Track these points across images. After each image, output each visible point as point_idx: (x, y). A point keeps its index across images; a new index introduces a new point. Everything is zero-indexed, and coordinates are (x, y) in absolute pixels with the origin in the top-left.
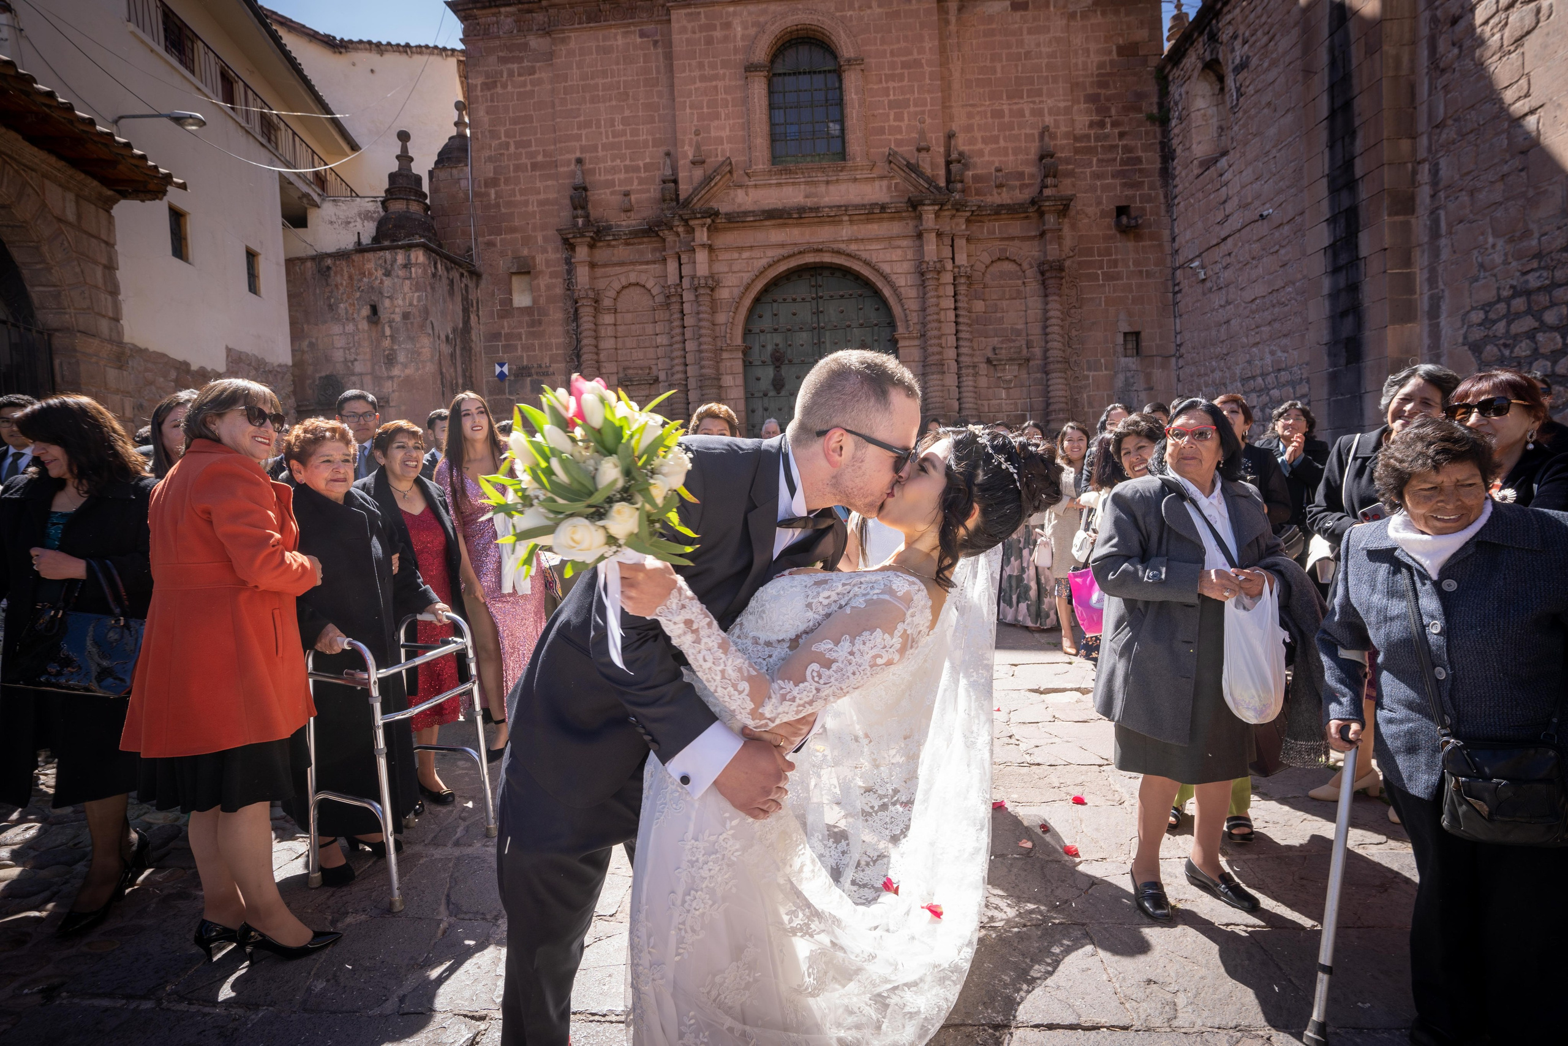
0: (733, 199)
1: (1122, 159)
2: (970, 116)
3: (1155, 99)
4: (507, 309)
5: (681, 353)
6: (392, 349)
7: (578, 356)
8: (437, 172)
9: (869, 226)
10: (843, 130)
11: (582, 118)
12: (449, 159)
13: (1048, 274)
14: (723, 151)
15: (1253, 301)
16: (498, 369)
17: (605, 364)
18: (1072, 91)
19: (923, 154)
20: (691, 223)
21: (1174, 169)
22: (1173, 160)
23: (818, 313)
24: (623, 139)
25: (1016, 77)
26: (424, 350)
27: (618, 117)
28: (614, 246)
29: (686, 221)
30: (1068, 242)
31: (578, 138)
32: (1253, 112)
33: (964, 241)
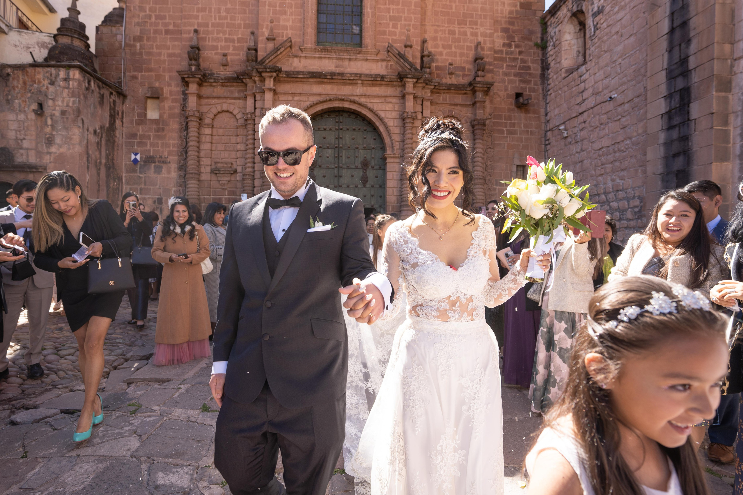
0: (291, 64)
1: (520, 66)
2: (436, 31)
3: (539, 35)
4: (142, 119)
5: (252, 155)
6: (52, 134)
7: (186, 153)
8: (102, 28)
9: (374, 88)
10: (361, 30)
11: (200, 6)
12: (110, 20)
13: (476, 127)
14: (287, 34)
15: (600, 149)
16: (133, 157)
17: (203, 159)
18: (494, 25)
19: (408, 49)
20: (264, 74)
21: (549, 74)
22: (548, 69)
23: (339, 138)
24: (225, 21)
25: (463, 13)
26: (75, 137)
27: (223, 8)
28: (214, 86)
29: (260, 73)
30: (488, 110)
31: (197, 17)
32: (605, 38)
33: (429, 103)
